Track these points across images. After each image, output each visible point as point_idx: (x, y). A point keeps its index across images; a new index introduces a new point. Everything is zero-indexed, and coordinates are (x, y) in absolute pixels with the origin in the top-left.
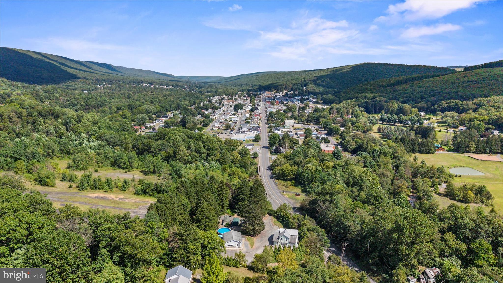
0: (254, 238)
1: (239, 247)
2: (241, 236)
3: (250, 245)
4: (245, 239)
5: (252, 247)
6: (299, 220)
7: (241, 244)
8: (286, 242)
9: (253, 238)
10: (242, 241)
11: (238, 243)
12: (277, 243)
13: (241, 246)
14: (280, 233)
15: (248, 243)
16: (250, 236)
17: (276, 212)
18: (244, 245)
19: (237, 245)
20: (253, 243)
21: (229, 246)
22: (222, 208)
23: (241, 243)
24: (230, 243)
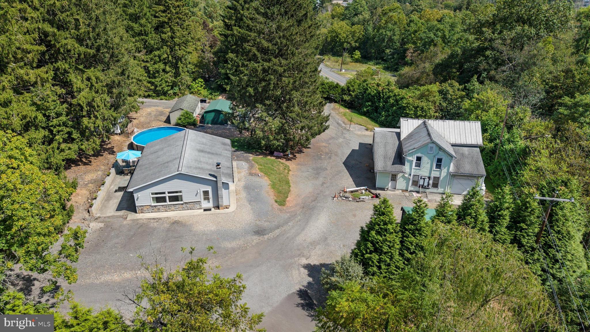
0: (288, 163)
1: (218, 207)
2: (229, 154)
3: (271, 192)
4: (251, 167)
5: (281, 202)
6: (445, 99)
7: (224, 193)
8: (435, 173)
9: (283, 161)
10: (232, 176)
11: (209, 189)
12: (394, 178)
13: (224, 202)
14: (403, 137)
15: (265, 182)
16: (271, 154)
17: (346, 90)
18: (243, 195)
19: (206, 193)
20: (288, 183)
21: (162, 200)
22: (177, 75)
23: (226, 186)
24: (166, 188)
